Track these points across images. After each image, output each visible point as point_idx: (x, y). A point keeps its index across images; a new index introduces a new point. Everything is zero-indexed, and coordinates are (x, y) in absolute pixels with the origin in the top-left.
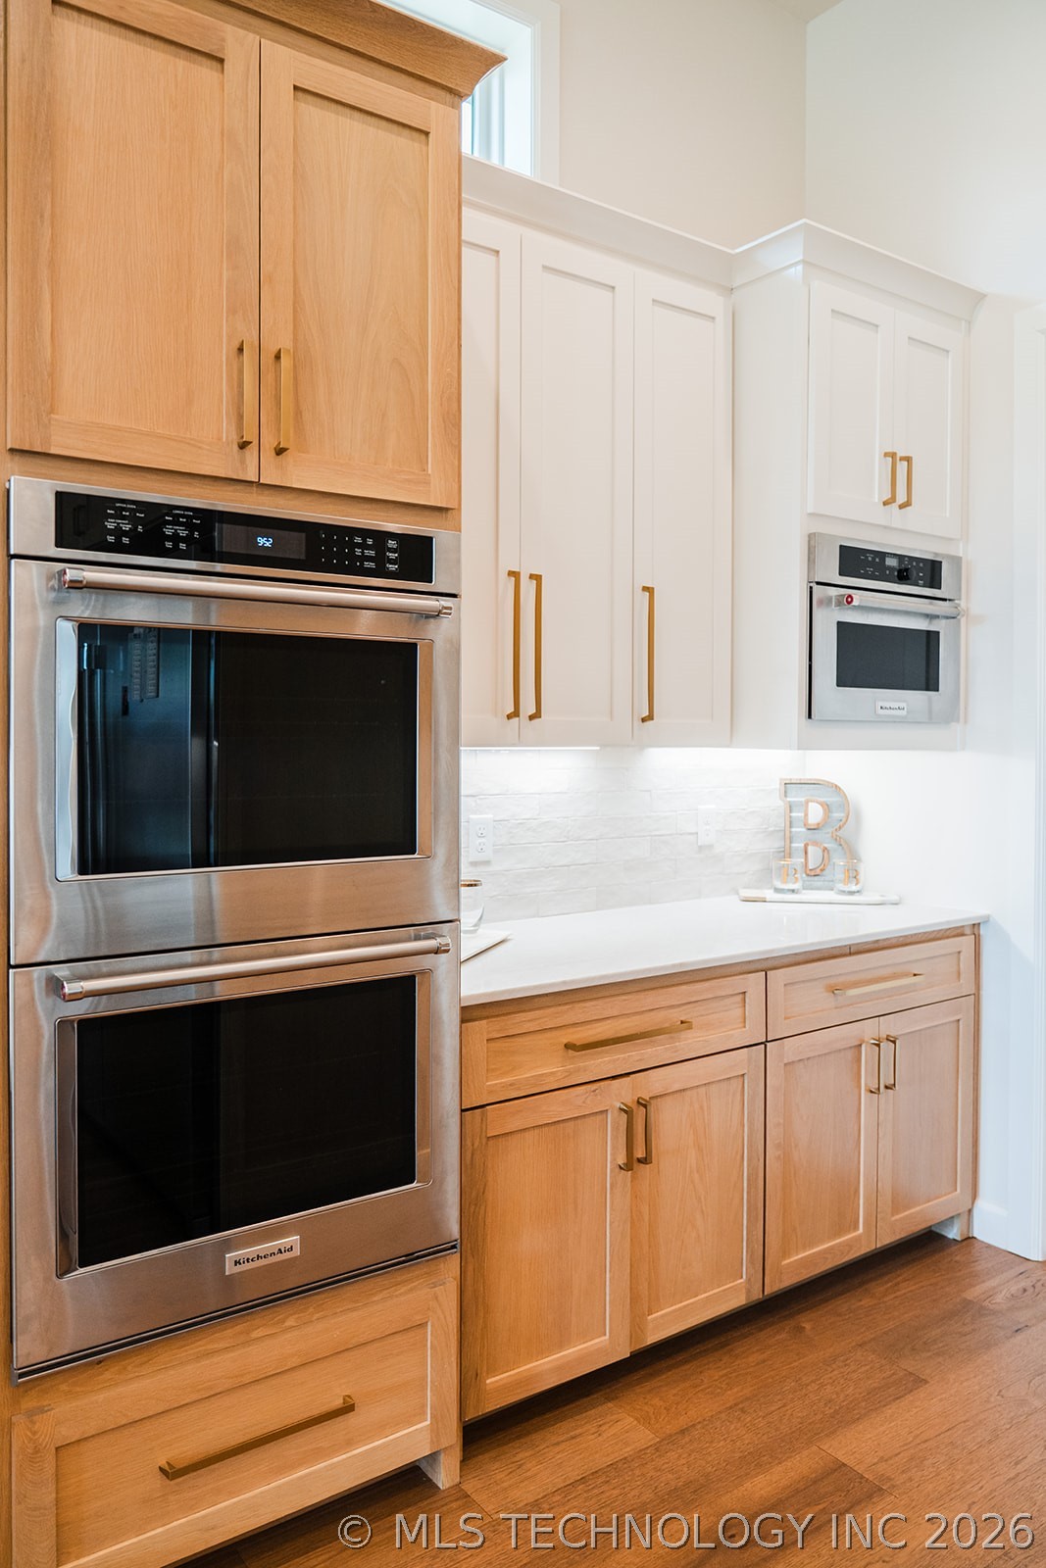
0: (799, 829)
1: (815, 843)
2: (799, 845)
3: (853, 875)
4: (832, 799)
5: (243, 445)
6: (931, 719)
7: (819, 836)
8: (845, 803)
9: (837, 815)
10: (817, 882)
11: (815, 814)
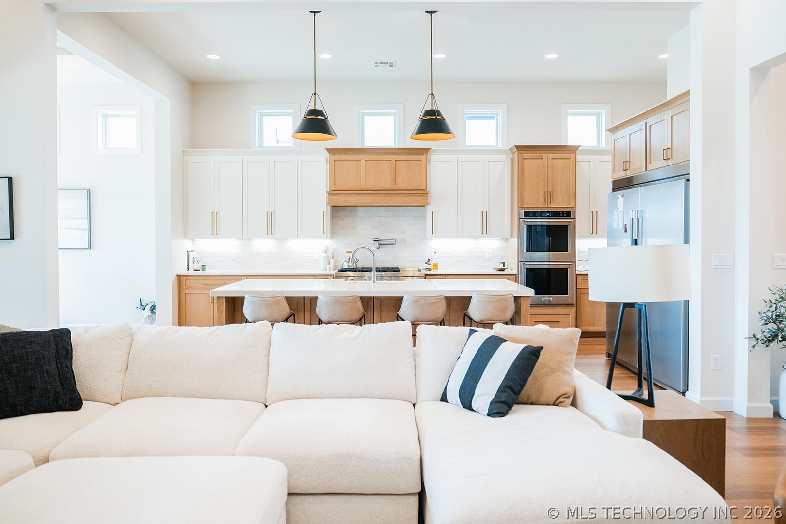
5: (545, 203)
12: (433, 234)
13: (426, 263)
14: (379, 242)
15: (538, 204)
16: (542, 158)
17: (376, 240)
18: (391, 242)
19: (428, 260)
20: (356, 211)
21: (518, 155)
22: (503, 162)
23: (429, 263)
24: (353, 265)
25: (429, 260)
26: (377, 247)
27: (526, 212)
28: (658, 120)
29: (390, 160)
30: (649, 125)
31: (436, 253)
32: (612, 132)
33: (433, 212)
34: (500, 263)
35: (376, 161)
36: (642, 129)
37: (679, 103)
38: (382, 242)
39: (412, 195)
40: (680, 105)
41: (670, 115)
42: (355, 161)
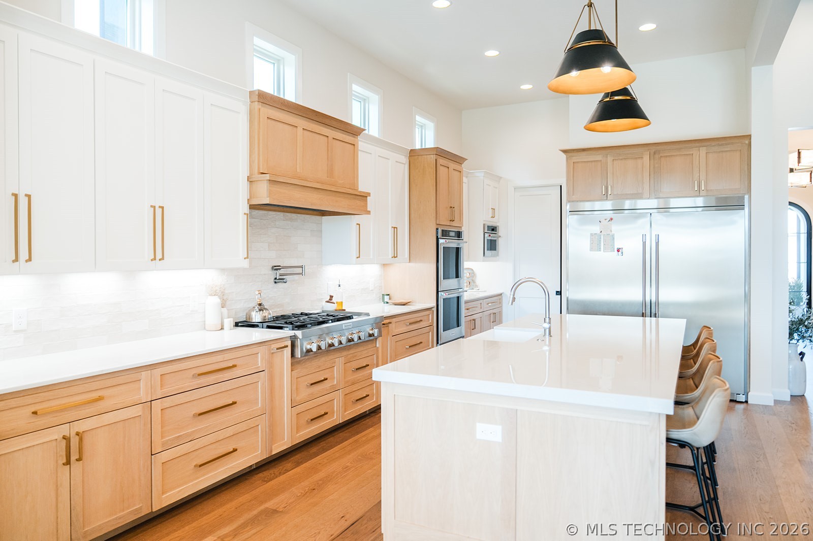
3: (477, 286)
5: (450, 221)
6: (495, 256)
8: (474, 273)
10: (470, 288)
12: (359, 257)
13: (327, 302)
14: (280, 273)
15: (444, 220)
16: (449, 168)
17: (275, 268)
18: (296, 271)
21: (436, 160)
22: (403, 165)
23: (331, 301)
24: (270, 314)
25: (331, 297)
26: (276, 281)
27: (442, 230)
28: (678, 153)
29: (328, 137)
30: (657, 156)
31: (340, 286)
32: (567, 154)
33: (359, 225)
34: (383, 295)
35: (314, 134)
36: (642, 158)
37: (720, 143)
38: (282, 271)
39: (354, 197)
40: (722, 145)
41: (703, 151)
42: (291, 127)
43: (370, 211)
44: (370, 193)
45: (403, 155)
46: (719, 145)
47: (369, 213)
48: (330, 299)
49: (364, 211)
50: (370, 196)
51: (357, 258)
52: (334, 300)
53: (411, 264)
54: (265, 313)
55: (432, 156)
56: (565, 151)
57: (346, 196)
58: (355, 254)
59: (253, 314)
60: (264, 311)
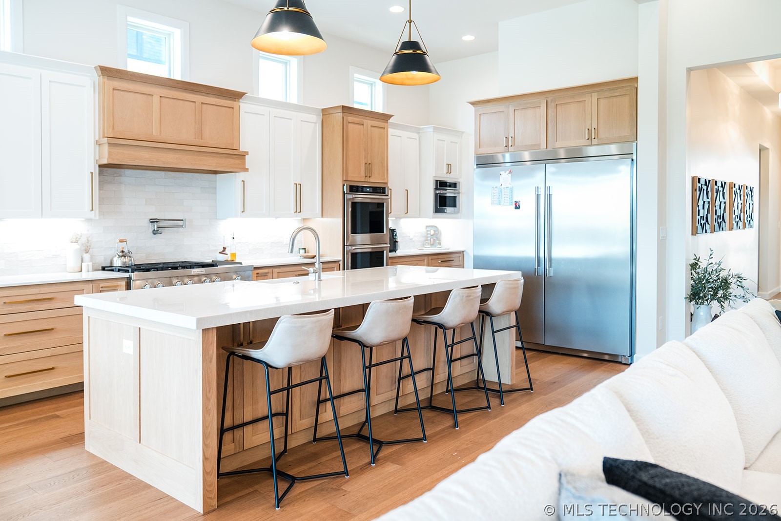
0: (429, 235)
1: (432, 238)
2: (429, 239)
3: (440, 244)
4: (435, 229)
5: (366, 177)
6: (455, 213)
7: (433, 236)
8: (438, 230)
9: (436, 232)
10: (433, 246)
11: (432, 232)
12: (244, 211)
13: (220, 253)
14: (158, 226)
15: (358, 177)
16: (363, 125)
17: (153, 221)
18: (177, 224)
19: (222, 249)
20: (120, 176)
21: (343, 118)
22: (313, 124)
23: (224, 252)
24: (131, 260)
25: (225, 248)
26: (155, 232)
27: (350, 186)
28: (572, 100)
29: (195, 102)
30: (553, 104)
31: (233, 238)
32: (475, 106)
33: (244, 181)
34: (300, 249)
35: (175, 101)
36: (540, 106)
37: (612, 87)
38: (161, 224)
39: (227, 155)
40: (613, 89)
41: (595, 96)
42: (146, 96)
43: (248, 169)
44: (248, 152)
45: (314, 115)
46: (610, 90)
47: (247, 170)
48: (223, 251)
49: (243, 169)
50: (248, 154)
51: (242, 212)
52: (226, 251)
53: (324, 219)
54: (127, 260)
55: (339, 114)
56: (473, 104)
57: (215, 155)
58: (240, 209)
59: (115, 259)
60: (126, 257)
